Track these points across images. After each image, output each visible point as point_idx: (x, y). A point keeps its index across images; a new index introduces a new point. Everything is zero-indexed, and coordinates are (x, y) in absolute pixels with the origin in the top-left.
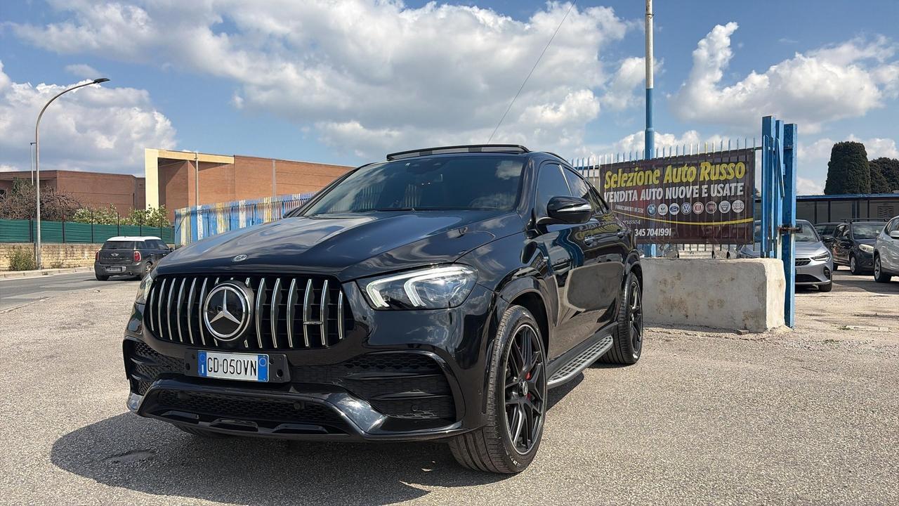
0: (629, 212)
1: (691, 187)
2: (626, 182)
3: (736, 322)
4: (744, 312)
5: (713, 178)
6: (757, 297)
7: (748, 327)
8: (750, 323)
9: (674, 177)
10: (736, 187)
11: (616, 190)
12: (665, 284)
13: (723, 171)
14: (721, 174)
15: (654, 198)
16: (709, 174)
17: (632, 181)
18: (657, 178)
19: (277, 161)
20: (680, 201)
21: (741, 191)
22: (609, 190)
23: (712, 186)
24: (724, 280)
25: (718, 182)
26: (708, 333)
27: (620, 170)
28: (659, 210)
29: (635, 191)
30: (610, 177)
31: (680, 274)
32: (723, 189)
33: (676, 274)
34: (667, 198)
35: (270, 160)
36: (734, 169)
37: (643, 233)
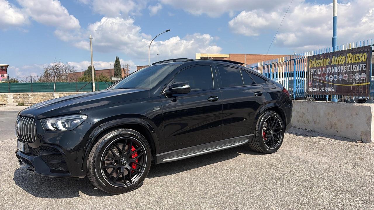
0: (318, 79)
1: (343, 66)
2: (317, 64)
3: (357, 136)
4: (361, 132)
5: (353, 62)
6: (367, 124)
7: (363, 140)
8: (364, 138)
9: (336, 62)
10: (362, 66)
11: (314, 68)
12: (329, 115)
13: (357, 58)
14: (356, 59)
15: (328, 73)
16: (351, 60)
17: (319, 64)
18: (329, 62)
19: (247, 55)
20: (338, 74)
21: (364, 68)
22: (311, 69)
23: (352, 66)
24: (353, 115)
25: (354, 64)
26: (340, 141)
27: (315, 59)
28: (330, 78)
29: (321, 69)
30: (311, 62)
31: (335, 110)
32: (356, 67)
33: (333, 110)
34: (333, 72)
35: (244, 55)
36: (362, 57)
37: (323, 90)
